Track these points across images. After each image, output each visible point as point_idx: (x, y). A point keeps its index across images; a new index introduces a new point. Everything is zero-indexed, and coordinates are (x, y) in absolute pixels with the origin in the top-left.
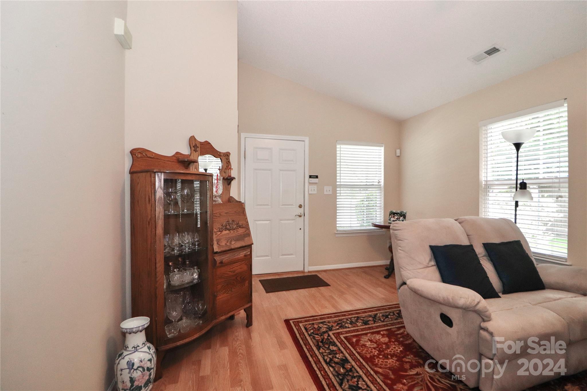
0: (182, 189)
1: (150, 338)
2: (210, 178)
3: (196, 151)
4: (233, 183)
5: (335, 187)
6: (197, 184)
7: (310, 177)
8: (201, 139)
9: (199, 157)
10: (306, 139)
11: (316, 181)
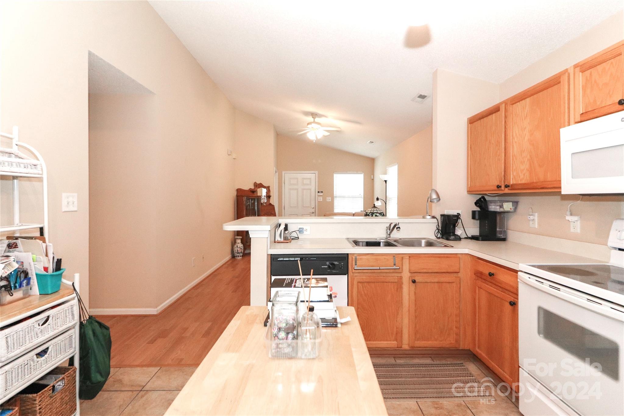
0: (251, 201)
1: (242, 242)
2: (260, 197)
3: (256, 187)
4: (271, 197)
5: (333, 197)
6: (256, 199)
7: (318, 192)
8: (258, 182)
9: (258, 189)
10: (317, 172)
11: (321, 194)
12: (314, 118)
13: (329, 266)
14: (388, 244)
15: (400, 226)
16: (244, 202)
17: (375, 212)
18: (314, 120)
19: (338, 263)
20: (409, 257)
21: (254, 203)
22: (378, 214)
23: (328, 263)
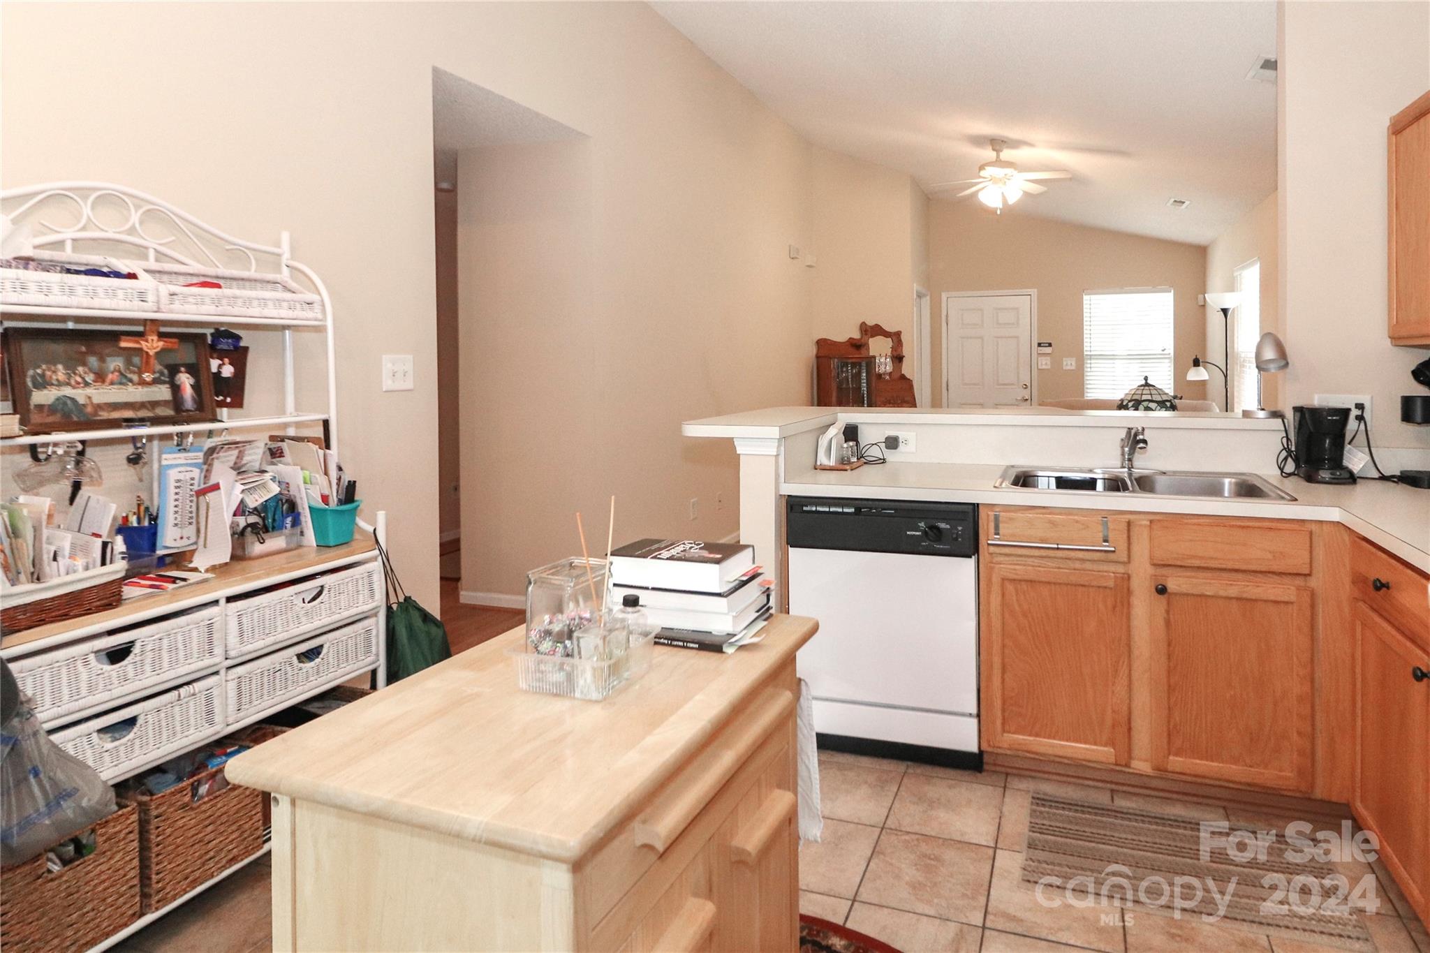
0: (852, 369)
2: (873, 359)
3: (866, 334)
4: (904, 359)
5: (1081, 359)
6: (864, 364)
7: (1039, 345)
8: (871, 324)
9: (870, 339)
10: (1034, 292)
11: (1048, 350)
12: (998, 151)
13: (925, 533)
14: (1116, 485)
15: (1147, 436)
16: (834, 373)
17: (1144, 397)
18: (998, 156)
19: (948, 527)
20: (1151, 521)
21: (859, 373)
22: (1153, 405)
23: (922, 524)
